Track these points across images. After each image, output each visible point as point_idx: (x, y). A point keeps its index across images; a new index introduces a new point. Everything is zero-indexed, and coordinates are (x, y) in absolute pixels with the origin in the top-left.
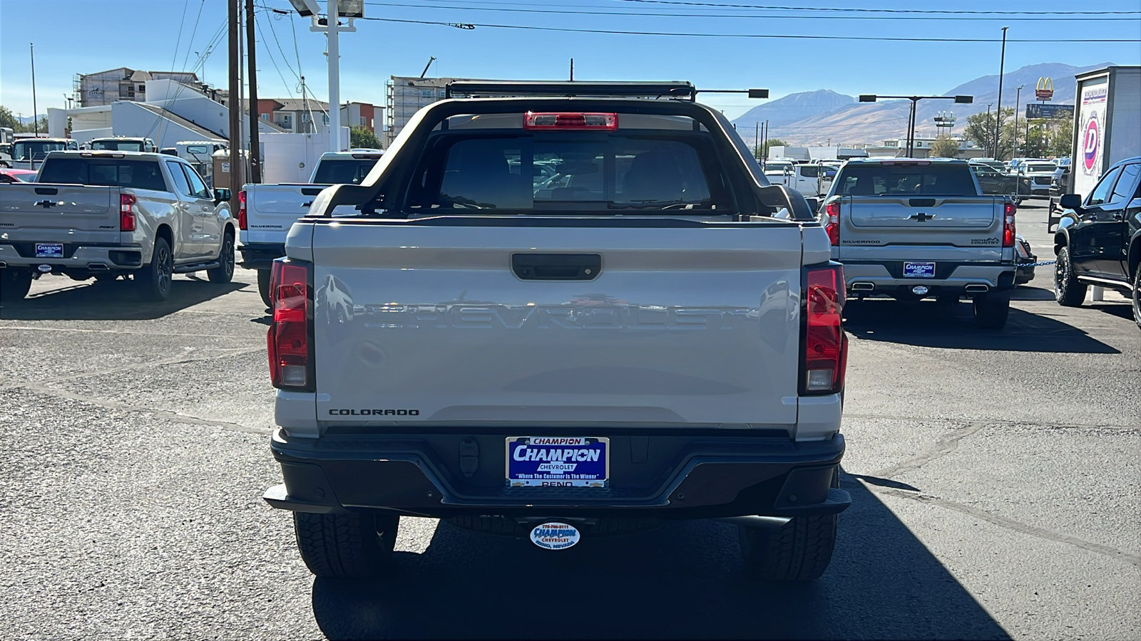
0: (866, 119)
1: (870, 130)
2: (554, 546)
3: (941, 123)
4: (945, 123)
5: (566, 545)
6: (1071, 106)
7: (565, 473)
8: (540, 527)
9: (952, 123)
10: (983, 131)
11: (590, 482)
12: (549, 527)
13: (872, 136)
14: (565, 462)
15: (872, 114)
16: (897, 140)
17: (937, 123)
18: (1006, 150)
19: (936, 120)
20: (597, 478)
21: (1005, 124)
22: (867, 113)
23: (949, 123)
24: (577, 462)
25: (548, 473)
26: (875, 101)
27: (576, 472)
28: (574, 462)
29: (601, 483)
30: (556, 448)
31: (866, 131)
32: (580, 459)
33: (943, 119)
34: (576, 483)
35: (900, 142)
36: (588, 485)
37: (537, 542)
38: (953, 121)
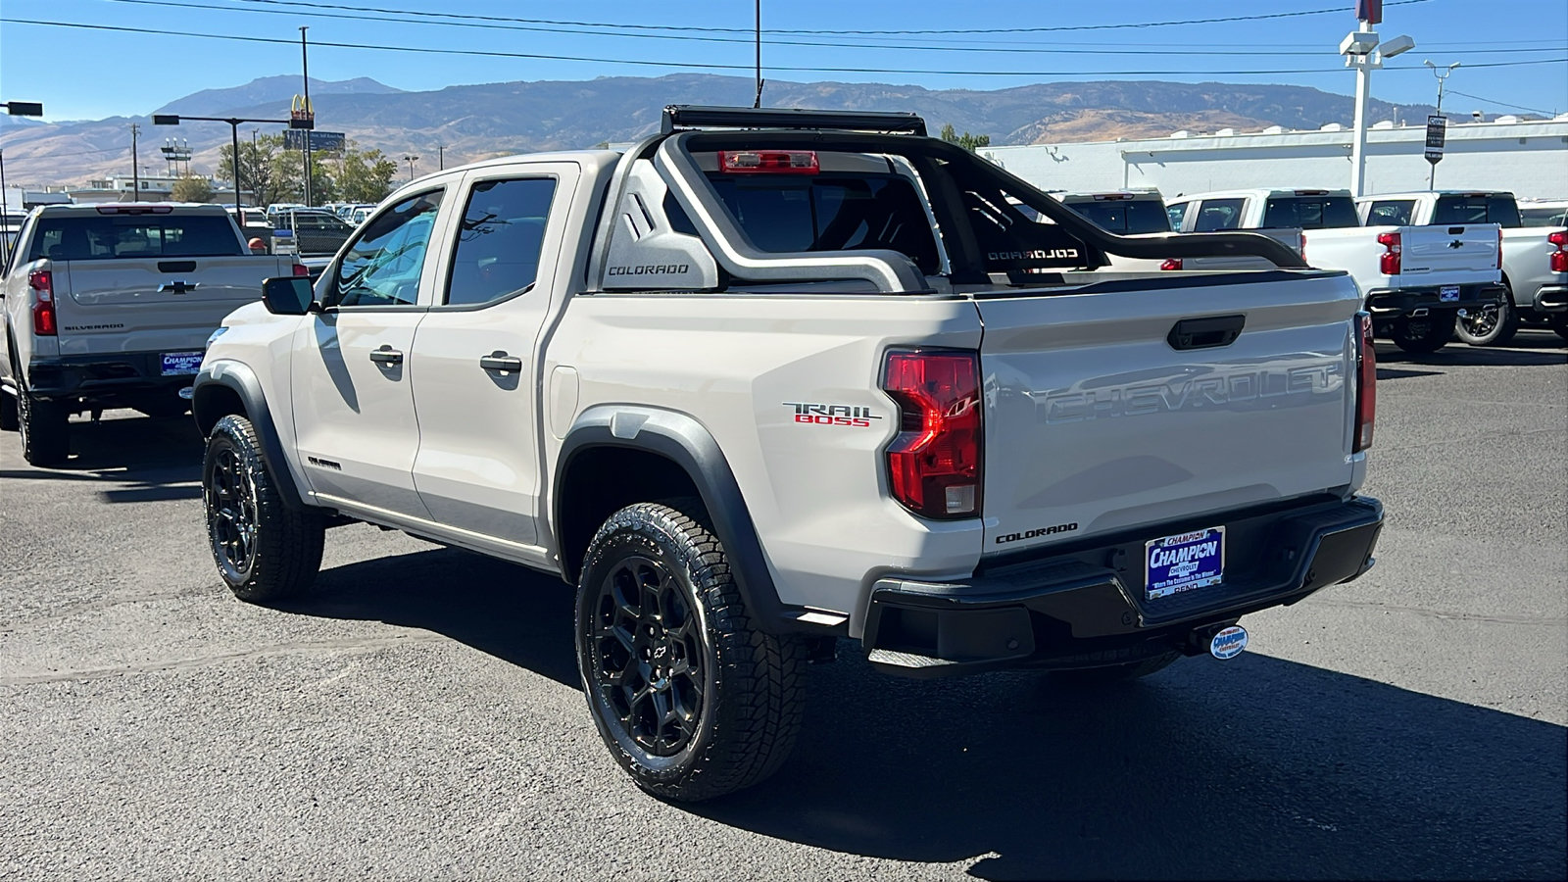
0: (36, 148)
1: (45, 164)
2: (1229, 655)
3: (172, 155)
4: (178, 155)
5: (1237, 651)
6: (340, 134)
7: (1191, 574)
8: (1218, 635)
9: (188, 155)
10: (245, 167)
11: (1211, 579)
12: (1224, 633)
13: (50, 173)
14: (1190, 562)
15: (45, 140)
16: (111, 179)
17: (166, 154)
18: (278, 193)
19: (164, 150)
20: (1215, 574)
21: (273, 158)
22: (37, 138)
23: (183, 155)
24: (1199, 559)
25: (1177, 577)
26: (178, 123)
27: (1199, 571)
28: (1196, 560)
29: (1219, 578)
30: (1183, 546)
31: (38, 165)
32: (1202, 555)
33: (175, 149)
34: (1202, 584)
35: (116, 182)
36: (1209, 584)
37: (1216, 653)
38: (189, 152)
